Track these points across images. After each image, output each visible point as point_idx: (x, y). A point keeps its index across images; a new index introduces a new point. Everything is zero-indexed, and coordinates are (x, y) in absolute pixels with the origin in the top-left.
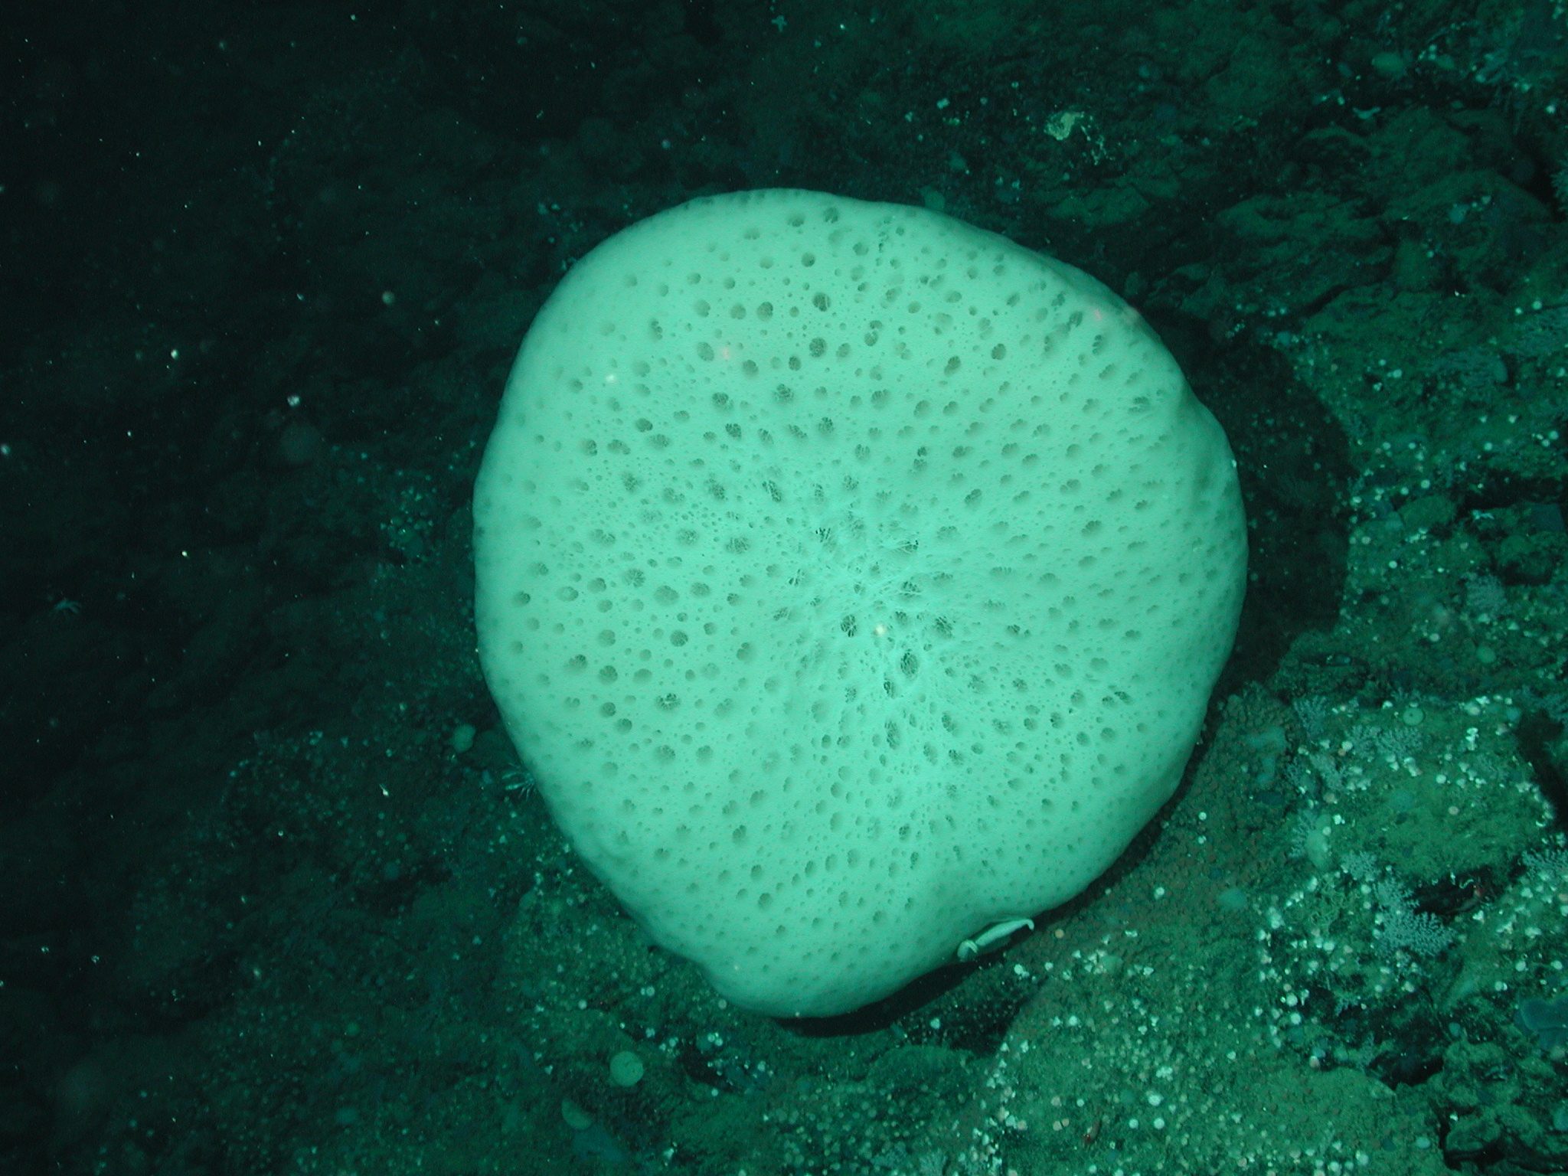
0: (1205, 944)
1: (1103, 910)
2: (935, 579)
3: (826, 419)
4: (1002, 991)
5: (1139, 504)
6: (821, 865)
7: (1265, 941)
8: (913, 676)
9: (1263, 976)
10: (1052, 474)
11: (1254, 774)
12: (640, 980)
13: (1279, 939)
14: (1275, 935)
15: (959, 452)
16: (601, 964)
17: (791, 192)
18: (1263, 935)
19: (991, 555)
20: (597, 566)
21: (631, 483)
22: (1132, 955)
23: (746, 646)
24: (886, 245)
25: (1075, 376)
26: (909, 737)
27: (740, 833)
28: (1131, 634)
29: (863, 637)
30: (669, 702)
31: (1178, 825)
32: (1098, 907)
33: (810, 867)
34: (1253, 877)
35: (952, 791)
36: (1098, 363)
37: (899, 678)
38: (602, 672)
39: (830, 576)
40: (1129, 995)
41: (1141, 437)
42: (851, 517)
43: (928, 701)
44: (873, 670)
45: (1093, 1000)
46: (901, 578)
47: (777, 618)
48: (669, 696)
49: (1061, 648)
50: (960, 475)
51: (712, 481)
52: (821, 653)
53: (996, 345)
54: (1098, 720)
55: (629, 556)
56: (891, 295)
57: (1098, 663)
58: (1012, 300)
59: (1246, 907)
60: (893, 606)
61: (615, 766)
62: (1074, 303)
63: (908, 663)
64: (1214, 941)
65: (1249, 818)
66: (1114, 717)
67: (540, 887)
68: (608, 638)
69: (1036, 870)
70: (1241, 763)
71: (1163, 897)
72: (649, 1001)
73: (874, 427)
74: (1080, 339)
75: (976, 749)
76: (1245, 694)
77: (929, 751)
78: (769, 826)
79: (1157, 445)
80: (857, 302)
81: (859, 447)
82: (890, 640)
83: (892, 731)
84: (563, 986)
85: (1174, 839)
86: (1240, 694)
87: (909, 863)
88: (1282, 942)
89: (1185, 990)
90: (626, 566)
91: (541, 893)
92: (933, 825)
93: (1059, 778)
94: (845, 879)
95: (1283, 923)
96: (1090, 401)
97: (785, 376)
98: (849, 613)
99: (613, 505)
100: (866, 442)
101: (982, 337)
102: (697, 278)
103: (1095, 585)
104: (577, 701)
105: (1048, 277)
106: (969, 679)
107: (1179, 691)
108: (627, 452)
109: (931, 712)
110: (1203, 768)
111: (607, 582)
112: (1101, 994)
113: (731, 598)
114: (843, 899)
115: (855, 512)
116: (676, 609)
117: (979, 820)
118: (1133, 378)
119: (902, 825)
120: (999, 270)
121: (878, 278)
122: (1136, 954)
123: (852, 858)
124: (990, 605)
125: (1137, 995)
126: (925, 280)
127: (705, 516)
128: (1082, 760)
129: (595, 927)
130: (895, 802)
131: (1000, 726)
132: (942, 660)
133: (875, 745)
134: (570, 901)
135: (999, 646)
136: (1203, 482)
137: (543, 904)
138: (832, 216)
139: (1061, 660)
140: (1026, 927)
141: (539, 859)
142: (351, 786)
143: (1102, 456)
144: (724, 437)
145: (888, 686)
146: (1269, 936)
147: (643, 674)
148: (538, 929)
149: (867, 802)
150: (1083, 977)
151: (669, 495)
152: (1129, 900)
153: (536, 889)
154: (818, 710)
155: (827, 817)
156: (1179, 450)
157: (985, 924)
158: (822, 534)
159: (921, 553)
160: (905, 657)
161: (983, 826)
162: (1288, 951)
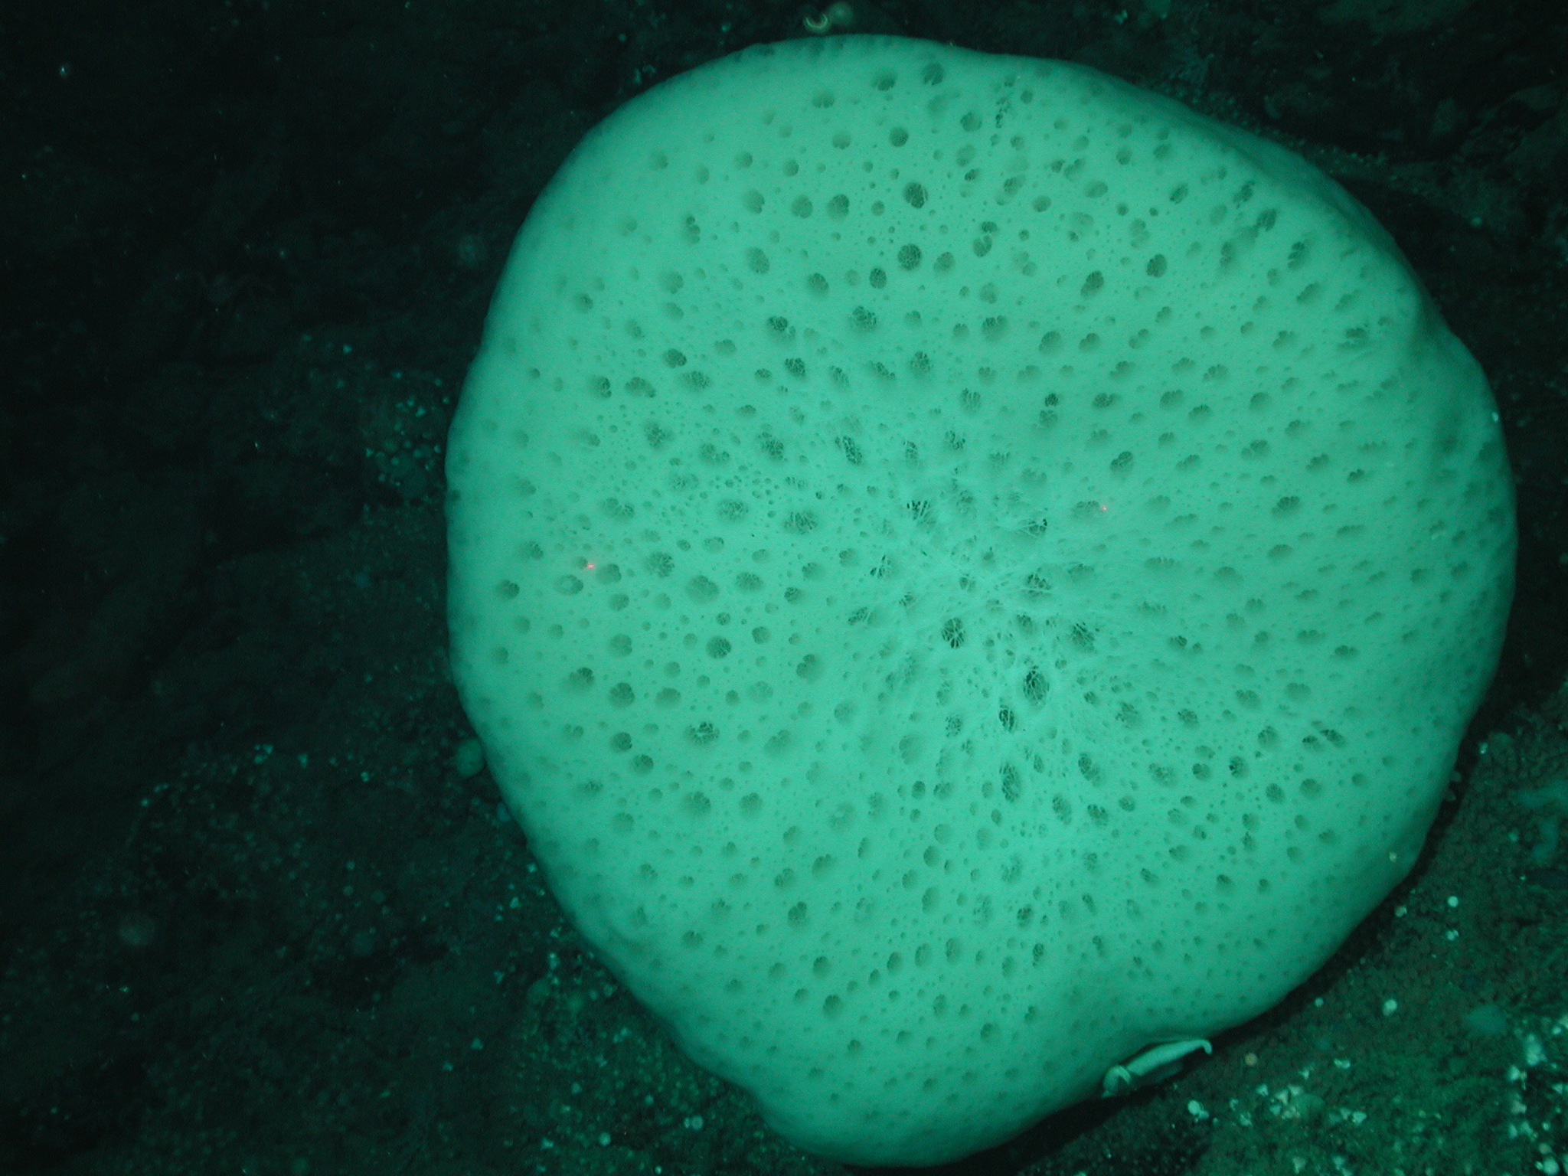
0: (1443, 1082)
1: (1311, 1028)
2: (1070, 572)
3: (920, 355)
4: (1172, 1137)
5: (1352, 474)
6: (909, 959)
7: (1518, 1082)
8: (1040, 703)
9: (1513, 1131)
10: (1230, 433)
11: (1527, 845)
12: (684, 1107)
13: (1537, 1079)
14: (1532, 1073)
15: (1103, 401)
16: (633, 1083)
17: (880, 40)
18: (1515, 1074)
19: (1145, 541)
20: (610, 548)
21: (657, 436)
22: (1336, 1093)
23: (810, 659)
24: (1007, 118)
25: (1261, 300)
26: (1034, 787)
27: (798, 912)
28: (1343, 651)
29: (973, 646)
30: (705, 733)
31: (1419, 914)
32: (1305, 1024)
33: (894, 961)
34: (1518, 990)
35: (1091, 859)
36: (1296, 281)
37: (1020, 706)
38: (613, 691)
39: (925, 565)
40: (1330, 1149)
41: (1355, 383)
42: (955, 487)
43: (1060, 736)
44: (985, 694)
45: (1279, 1155)
46: (1024, 570)
47: (852, 621)
48: (703, 725)
49: (1245, 669)
50: (1103, 433)
51: (766, 435)
52: (913, 669)
53: (1152, 256)
54: (1297, 768)
55: (652, 536)
56: (1011, 185)
57: (1296, 690)
58: (1177, 195)
59: (1504, 1033)
60: (1014, 606)
61: (630, 818)
62: (1265, 198)
63: (1033, 684)
64: (1455, 1078)
65: (1519, 907)
66: (1321, 765)
67: (556, 972)
68: (622, 645)
69: (1209, 973)
70: (1509, 830)
71: (1395, 1014)
72: (694, 1136)
73: (985, 366)
74: (1273, 247)
75: (1127, 805)
76: (1519, 733)
77: (1060, 806)
78: (837, 905)
79: (1378, 395)
80: (964, 195)
81: (966, 392)
82: (1010, 653)
83: (1010, 779)
84: (580, 1114)
85: (1413, 932)
86: (1511, 731)
87: (1031, 958)
88: (1541, 1085)
89: (1408, 1145)
90: (647, 548)
91: (556, 981)
92: (1064, 908)
93: (1240, 847)
94: (941, 978)
95: (1543, 1058)
96: (1282, 334)
97: (866, 295)
98: (953, 615)
99: (631, 465)
100: (974, 385)
101: (1134, 245)
102: (747, 160)
103: (1290, 584)
104: (579, 730)
105: (1229, 161)
106: (1117, 708)
107: (1415, 730)
108: (652, 394)
109: (1065, 752)
110: (1454, 833)
111: (623, 570)
112: (1290, 1147)
113: (792, 595)
114: (940, 1005)
115: (961, 480)
116: (715, 608)
117: (1129, 902)
118: (1346, 301)
119: (1022, 905)
120: (1161, 152)
121: (994, 164)
122: (1345, 1091)
123: (952, 950)
124: (1147, 608)
125: (1341, 1150)
126: (1057, 166)
127: (756, 482)
128: (1273, 823)
129: (624, 1032)
130: (1012, 873)
131: (1159, 773)
132: (1081, 681)
133: (986, 796)
134: (594, 995)
135: (1158, 664)
136: (1447, 443)
137: (558, 996)
138: (934, 75)
139: (1245, 685)
140: (1200, 1051)
141: (554, 934)
142: (309, 822)
143: (1300, 408)
144: (781, 376)
145: (1007, 717)
146: (1524, 1076)
147: (669, 695)
148: (550, 1032)
149: (974, 874)
150: (1267, 1122)
151: (708, 453)
152: (1349, 1016)
153: (550, 975)
154: (908, 747)
155: (917, 893)
156: (1410, 401)
157: (1144, 1045)
158: (916, 509)
159: (1050, 536)
160: (1029, 677)
161: (1134, 910)
162: (1549, 1097)
